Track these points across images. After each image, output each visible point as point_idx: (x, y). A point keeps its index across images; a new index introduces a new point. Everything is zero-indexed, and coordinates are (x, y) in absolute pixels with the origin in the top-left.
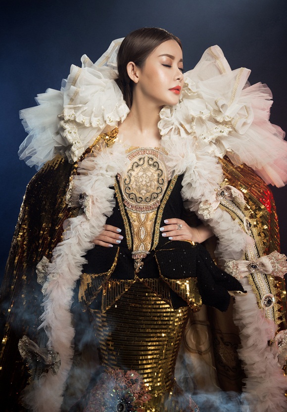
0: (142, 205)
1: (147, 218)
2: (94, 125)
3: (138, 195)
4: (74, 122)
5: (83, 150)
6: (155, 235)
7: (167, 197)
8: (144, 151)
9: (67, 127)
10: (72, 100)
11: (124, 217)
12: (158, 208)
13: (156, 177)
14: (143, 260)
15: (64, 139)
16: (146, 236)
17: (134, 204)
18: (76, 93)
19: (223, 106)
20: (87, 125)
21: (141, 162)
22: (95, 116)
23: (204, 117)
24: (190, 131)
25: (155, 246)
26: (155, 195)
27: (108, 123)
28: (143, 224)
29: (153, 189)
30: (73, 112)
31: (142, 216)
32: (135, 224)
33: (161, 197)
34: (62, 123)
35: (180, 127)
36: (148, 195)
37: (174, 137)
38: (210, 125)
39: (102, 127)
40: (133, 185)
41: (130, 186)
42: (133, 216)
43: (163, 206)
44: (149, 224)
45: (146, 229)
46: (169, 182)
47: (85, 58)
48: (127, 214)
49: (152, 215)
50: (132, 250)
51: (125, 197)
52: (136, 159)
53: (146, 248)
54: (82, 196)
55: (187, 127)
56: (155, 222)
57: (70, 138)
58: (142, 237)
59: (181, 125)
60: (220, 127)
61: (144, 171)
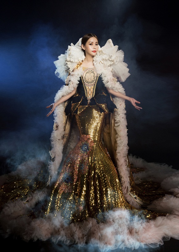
0: (90, 84)
1: (91, 88)
2: (76, 62)
3: (88, 81)
4: (70, 61)
6: (94, 93)
7: (97, 81)
8: (90, 69)
9: (68, 63)
10: (69, 55)
11: (85, 88)
12: (94, 85)
13: (93, 76)
14: (90, 100)
15: (67, 67)
16: (91, 93)
17: (87, 84)
18: (70, 53)
19: (111, 56)
20: (74, 62)
21: (89, 72)
22: (76, 59)
23: (107, 59)
24: (103, 63)
25: (94, 96)
26: (93, 81)
27: (80, 61)
28: (90, 90)
29: (92, 79)
30: (69, 58)
31: (90, 88)
32: (88, 90)
33: (95, 81)
34: (67, 62)
36: (91, 81)
37: (98, 64)
38: (108, 61)
39: (78, 62)
40: (87, 78)
42: (87, 87)
43: (96, 84)
44: (92, 90)
45: (91, 91)
46: (97, 77)
47: (72, 44)
48: (85, 87)
49: (93, 87)
50: (87, 97)
51: (85, 82)
52: (87, 71)
53: (91, 97)
55: (102, 62)
56: (94, 89)
57: (69, 66)
58: (90, 93)
59: (101, 61)
60: (111, 62)
61: (90, 74)
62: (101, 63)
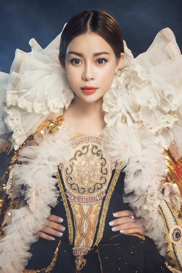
0: (85, 196)
1: (90, 211)
2: (37, 111)
3: (80, 186)
4: (15, 107)
5: (25, 138)
6: (99, 229)
7: (112, 188)
8: (89, 139)
9: (10, 113)
11: (67, 209)
12: (104, 199)
13: (99, 166)
14: (85, 257)
16: (89, 230)
17: (76, 195)
19: (169, 96)
20: (30, 111)
22: (39, 102)
23: (151, 107)
24: (136, 120)
25: (98, 242)
26: (99, 186)
27: (52, 110)
28: (85, 216)
29: (96, 180)
30: (17, 97)
31: (86, 208)
32: (78, 216)
33: (105, 187)
34: (5, 108)
35: (127, 115)
36: (92, 185)
37: (120, 125)
38: (157, 113)
39: (46, 113)
40: (75, 175)
41: (71, 176)
42: (76, 207)
43: (109, 197)
44: (93, 217)
45: (89, 222)
46: (114, 172)
48: (69, 206)
49: (96, 207)
50: (73, 245)
51: (67, 187)
52: (79, 148)
53: (87, 246)
54: (24, 187)
55: (133, 115)
56: (100, 215)
58: (85, 231)
59: (128, 113)
61: (88, 160)
62: (129, 120)
